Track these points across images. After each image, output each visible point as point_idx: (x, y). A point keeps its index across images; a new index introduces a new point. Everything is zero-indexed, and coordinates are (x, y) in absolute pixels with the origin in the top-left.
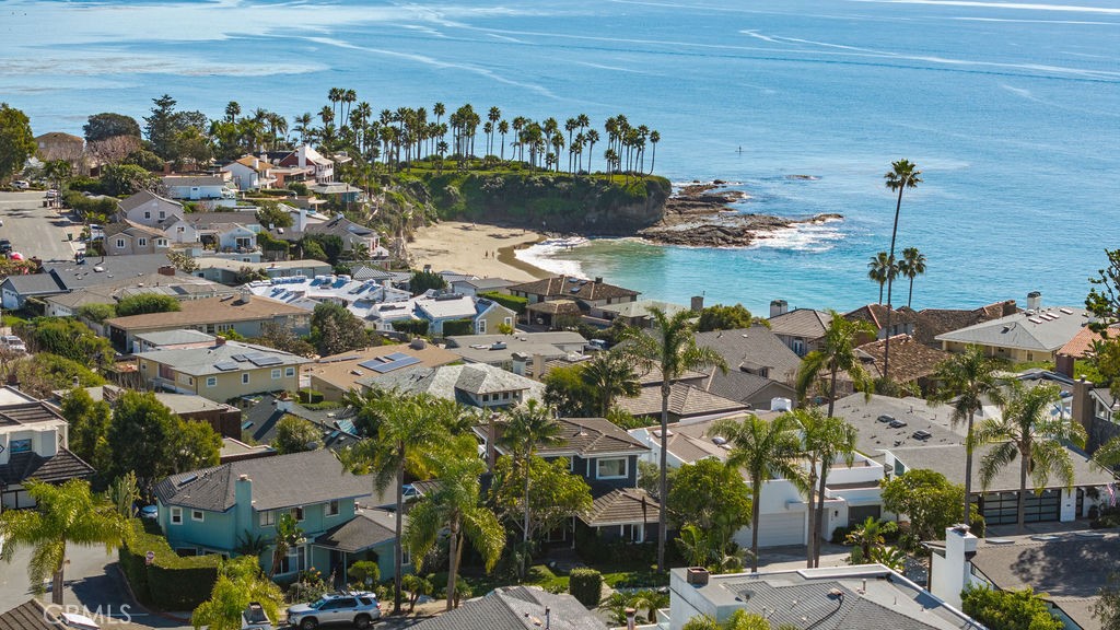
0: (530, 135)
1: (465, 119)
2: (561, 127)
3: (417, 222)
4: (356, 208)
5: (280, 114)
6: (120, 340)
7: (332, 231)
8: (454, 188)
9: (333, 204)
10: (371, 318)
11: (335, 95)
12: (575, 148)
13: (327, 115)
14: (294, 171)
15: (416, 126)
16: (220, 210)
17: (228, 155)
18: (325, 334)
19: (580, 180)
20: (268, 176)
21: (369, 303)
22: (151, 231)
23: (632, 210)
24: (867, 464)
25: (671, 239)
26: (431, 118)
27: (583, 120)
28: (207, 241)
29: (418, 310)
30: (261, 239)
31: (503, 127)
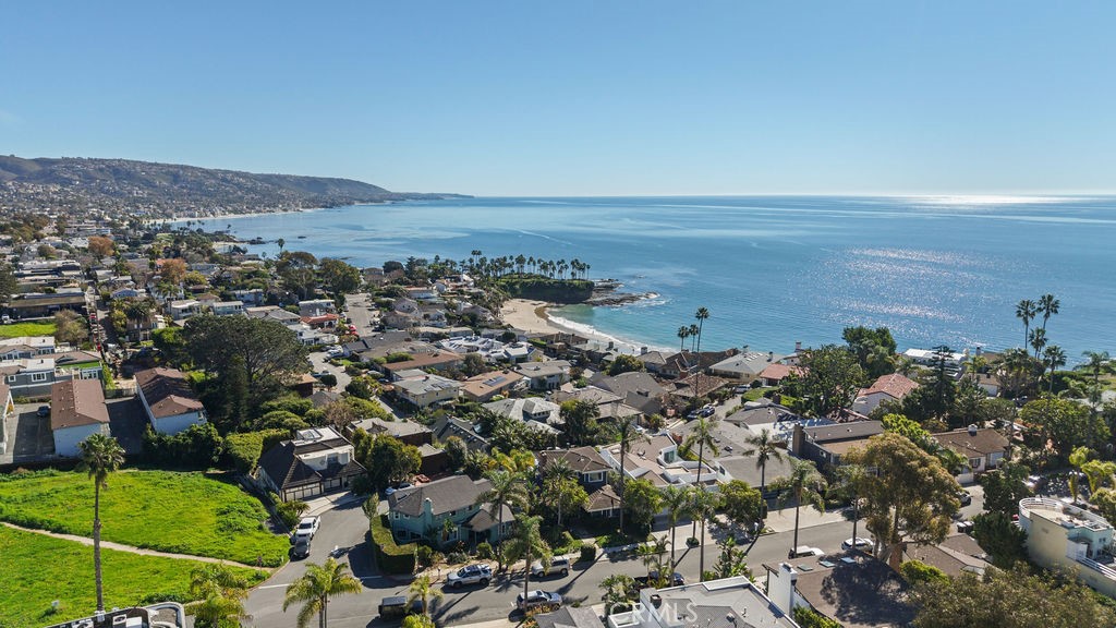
0: (544, 267)
1: (520, 260)
2: (555, 263)
3: (504, 300)
4: (482, 297)
5: (454, 260)
6: (388, 374)
7: (473, 311)
8: (518, 287)
9: (475, 297)
10: (488, 356)
11: (474, 253)
12: (560, 271)
13: (471, 261)
14: (459, 284)
15: (502, 263)
16: (431, 304)
17: (435, 277)
18: (470, 368)
19: (562, 283)
20: (449, 286)
21: (487, 349)
22: (404, 314)
23: (581, 293)
24: (709, 472)
25: (595, 304)
26: (508, 261)
27: (563, 261)
28: (426, 317)
29: (506, 353)
30: (446, 315)
31: (534, 264)
